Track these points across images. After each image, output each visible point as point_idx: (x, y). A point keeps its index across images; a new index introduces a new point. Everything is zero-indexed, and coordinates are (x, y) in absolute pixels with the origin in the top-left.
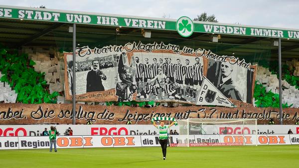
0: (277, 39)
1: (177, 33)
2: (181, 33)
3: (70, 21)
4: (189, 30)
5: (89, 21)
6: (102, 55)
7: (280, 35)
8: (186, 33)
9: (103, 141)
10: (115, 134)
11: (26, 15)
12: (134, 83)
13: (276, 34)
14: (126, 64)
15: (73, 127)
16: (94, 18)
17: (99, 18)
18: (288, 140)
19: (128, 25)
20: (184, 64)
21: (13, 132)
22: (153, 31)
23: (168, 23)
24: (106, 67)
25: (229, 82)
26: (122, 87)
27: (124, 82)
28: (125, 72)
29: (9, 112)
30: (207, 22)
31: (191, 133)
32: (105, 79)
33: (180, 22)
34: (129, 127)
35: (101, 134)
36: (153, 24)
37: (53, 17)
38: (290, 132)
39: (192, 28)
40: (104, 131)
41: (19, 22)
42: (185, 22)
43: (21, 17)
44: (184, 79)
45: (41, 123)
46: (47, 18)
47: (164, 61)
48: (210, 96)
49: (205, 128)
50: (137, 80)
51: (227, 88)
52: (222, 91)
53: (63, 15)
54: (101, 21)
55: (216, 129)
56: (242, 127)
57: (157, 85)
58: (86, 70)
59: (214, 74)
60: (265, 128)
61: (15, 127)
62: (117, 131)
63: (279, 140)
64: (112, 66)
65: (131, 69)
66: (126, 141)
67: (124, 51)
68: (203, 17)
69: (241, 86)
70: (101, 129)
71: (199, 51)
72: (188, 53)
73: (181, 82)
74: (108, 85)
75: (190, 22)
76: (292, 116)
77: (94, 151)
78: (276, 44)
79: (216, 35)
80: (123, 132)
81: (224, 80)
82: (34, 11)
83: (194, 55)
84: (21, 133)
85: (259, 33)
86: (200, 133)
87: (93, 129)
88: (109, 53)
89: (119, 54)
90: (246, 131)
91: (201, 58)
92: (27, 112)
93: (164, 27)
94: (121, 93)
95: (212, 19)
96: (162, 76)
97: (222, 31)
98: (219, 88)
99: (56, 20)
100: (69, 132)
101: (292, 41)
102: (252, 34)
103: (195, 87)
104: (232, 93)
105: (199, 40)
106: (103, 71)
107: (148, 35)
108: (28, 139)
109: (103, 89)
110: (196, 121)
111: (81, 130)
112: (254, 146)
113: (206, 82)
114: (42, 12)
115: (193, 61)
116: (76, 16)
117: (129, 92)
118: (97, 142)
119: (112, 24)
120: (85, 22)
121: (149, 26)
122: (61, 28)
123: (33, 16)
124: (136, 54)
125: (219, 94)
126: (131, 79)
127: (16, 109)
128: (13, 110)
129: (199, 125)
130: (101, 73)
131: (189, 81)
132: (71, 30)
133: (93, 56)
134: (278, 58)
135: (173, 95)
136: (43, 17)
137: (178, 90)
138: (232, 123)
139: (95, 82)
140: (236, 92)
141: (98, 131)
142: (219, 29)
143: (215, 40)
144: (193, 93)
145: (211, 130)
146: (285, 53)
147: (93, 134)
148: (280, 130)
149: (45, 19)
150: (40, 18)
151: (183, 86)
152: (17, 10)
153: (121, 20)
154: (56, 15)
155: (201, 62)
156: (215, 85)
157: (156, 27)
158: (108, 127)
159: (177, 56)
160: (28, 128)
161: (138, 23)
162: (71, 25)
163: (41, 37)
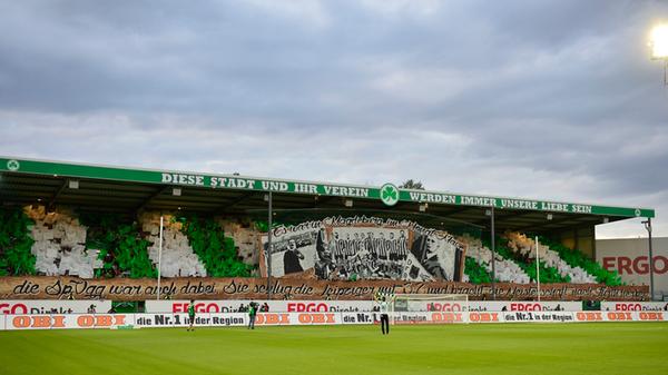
0: (489, 208)
1: (381, 202)
2: (385, 201)
3: (265, 188)
4: (394, 198)
5: (287, 187)
6: (298, 233)
7: (493, 203)
8: (391, 202)
9: (300, 318)
10: (314, 310)
11: (219, 183)
12: (334, 261)
13: (489, 202)
14: (325, 241)
15: (269, 303)
16: (291, 185)
17: (297, 186)
18: (501, 318)
19: (328, 192)
20: (387, 238)
21: (205, 308)
22: (354, 199)
23: (371, 191)
24: (303, 245)
25: (435, 258)
26: (321, 266)
27: (322, 260)
28: (323, 250)
29: (200, 286)
30: (413, 190)
31: (396, 309)
32: (303, 258)
33: (384, 189)
34: (329, 303)
35: (299, 310)
36: (355, 192)
37: (248, 185)
38: (504, 309)
39: (397, 195)
40: (301, 308)
41: (212, 189)
42: (389, 189)
43: (214, 184)
44: (388, 253)
45: (235, 298)
46: (241, 186)
47: (367, 236)
48: (414, 272)
49: (411, 304)
50: (336, 257)
51: (431, 264)
52: (426, 267)
53: (258, 182)
54: (299, 188)
55: (424, 305)
56: (452, 303)
57: (359, 262)
58: (282, 250)
59: (419, 248)
60: (476, 304)
61: (207, 303)
62: (315, 307)
63: (492, 317)
64: (310, 244)
65: (330, 245)
66: (326, 319)
67: (323, 226)
68: (410, 184)
69: (447, 264)
70: (299, 305)
71: (404, 223)
72: (392, 226)
73: (385, 258)
74: (307, 264)
75: (394, 190)
76: (505, 292)
77: (292, 329)
78: (488, 213)
79: (423, 203)
80: (322, 308)
81: (429, 256)
82: (228, 179)
83: (399, 228)
84: (213, 309)
85: (470, 202)
86: (406, 310)
87: (290, 305)
88: (306, 230)
89: (317, 230)
90: (456, 308)
91: (406, 231)
92: (219, 287)
93: (366, 195)
94: (320, 273)
95: (419, 186)
96: (364, 252)
97: (430, 199)
98: (423, 264)
99: (251, 187)
100: (266, 309)
101: (505, 210)
102: (462, 202)
103: (400, 262)
104: (437, 271)
105: (405, 209)
106: (300, 249)
107: (349, 204)
108: (220, 316)
109: (302, 270)
110: (402, 296)
111: (278, 306)
112: (465, 324)
113: (411, 256)
114: (236, 179)
115: (397, 234)
116: (272, 184)
117: (329, 271)
118: (294, 318)
119: (311, 191)
120: (282, 189)
121: (351, 194)
122: (257, 196)
123: (226, 183)
124: (335, 230)
125: (422, 271)
126: (330, 257)
127: (208, 284)
128: (205, 284)
129: (405, 301)
130: (298, 253)
131: (393, 256)
132: (266, 198)
133: (289, 234)
134: (490, 228)
135: (376, 272)
136: (236, 183)
137: (382, 266)
138: (440, 300)
139: (292, 262)
140: (442, 270)
141: (296, 307)
142: (426, 197)
143: (422, 209)
144: (398, 270)
145: (418, 307)
146: (499, 223)
147: (290, 310)
148: (494, 306)
149: (239, 186)
150: (234, 185)
151: (387, 262)
152: (210, 177)
153: (320, 187)
154: (251, 182)
155: (406, 235)
156: (419, 261)
157: (358, 195)
158: (306, 303)
159: (381, 229)
160: (220, 303)
161: (339, 191)
162: (267, 193)
163: (235, 206)
